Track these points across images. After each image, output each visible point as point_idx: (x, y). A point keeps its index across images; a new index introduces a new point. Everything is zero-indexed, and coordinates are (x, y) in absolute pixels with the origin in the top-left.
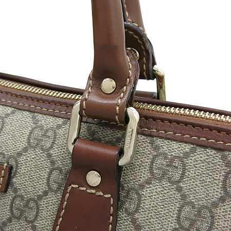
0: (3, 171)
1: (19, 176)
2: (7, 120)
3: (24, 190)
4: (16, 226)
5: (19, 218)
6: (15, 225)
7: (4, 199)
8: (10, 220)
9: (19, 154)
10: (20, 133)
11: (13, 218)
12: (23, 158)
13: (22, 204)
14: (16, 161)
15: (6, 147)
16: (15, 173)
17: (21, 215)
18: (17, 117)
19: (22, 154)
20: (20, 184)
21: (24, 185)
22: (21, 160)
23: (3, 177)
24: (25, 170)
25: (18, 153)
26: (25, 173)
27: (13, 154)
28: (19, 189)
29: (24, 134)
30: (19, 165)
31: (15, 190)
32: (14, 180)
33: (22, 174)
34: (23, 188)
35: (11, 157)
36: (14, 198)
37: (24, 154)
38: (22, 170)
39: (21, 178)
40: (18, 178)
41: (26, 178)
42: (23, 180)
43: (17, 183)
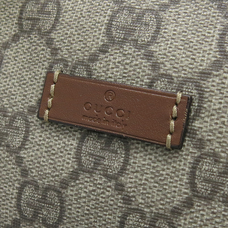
0: (175, 108)
1: (208, 116)
2: (165, 15)
3: (220, 143)
4: (203, 215)
5: (209, 199)
6: (201, 212)
7: (174, 162)
8: (189, 203)
9: (205, 74)
10: (198, 36)
11: (195, 199)
12: (213, 81)
13: (215, 170)
14: (199, 88)
15: (173, 62)
16: (198, 112)
17: (214, 192)
18: (187, 9)
19: (210, 74)
20: (211, 131)
21: (220, 133)
22: (210, 84)
23: (175, 119)
24: (221, 103)
25: (200, 73)
26: (220, 109)
27: (189, 76)
28: (209, 140)
29: (208, 37)
30: (207, 95)
31: (200, 144)
32: (197, 124)
33: (214, 112)
34: (218, 138)
35: (186, 80)
36: (198, 160)
37: (215, 73)
38: (214, 103)
39: (212, 120)
40: (206, 119)
41: (223, 119)
42: (217, 124)
43: (205, 129)
